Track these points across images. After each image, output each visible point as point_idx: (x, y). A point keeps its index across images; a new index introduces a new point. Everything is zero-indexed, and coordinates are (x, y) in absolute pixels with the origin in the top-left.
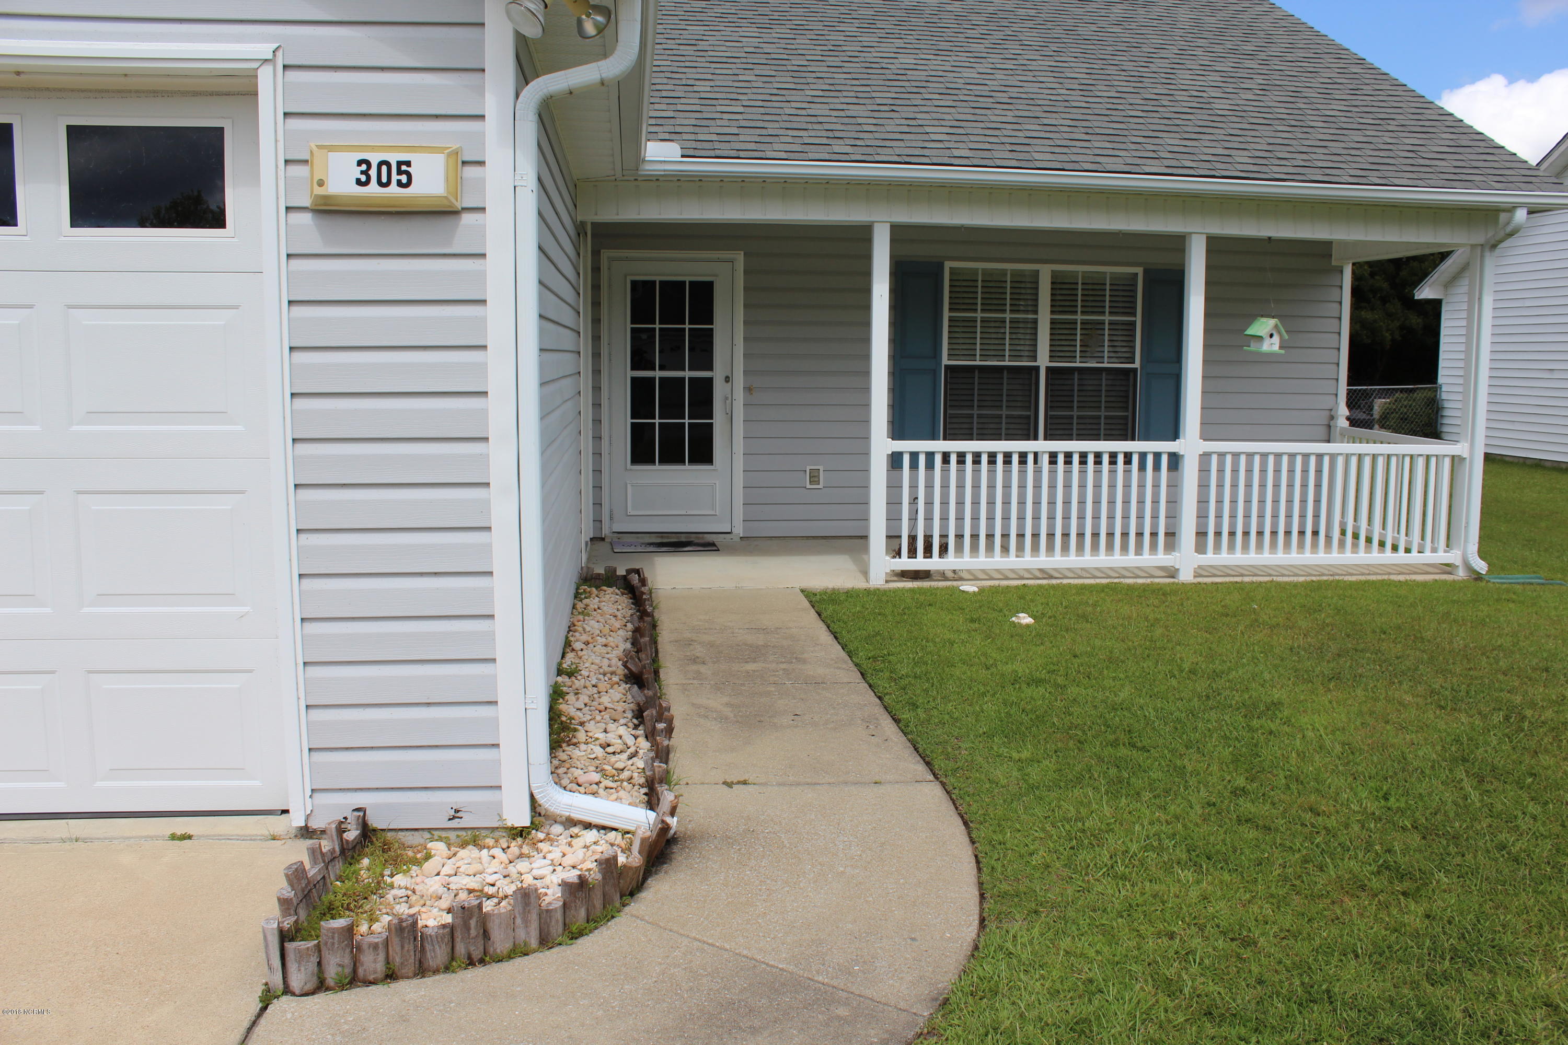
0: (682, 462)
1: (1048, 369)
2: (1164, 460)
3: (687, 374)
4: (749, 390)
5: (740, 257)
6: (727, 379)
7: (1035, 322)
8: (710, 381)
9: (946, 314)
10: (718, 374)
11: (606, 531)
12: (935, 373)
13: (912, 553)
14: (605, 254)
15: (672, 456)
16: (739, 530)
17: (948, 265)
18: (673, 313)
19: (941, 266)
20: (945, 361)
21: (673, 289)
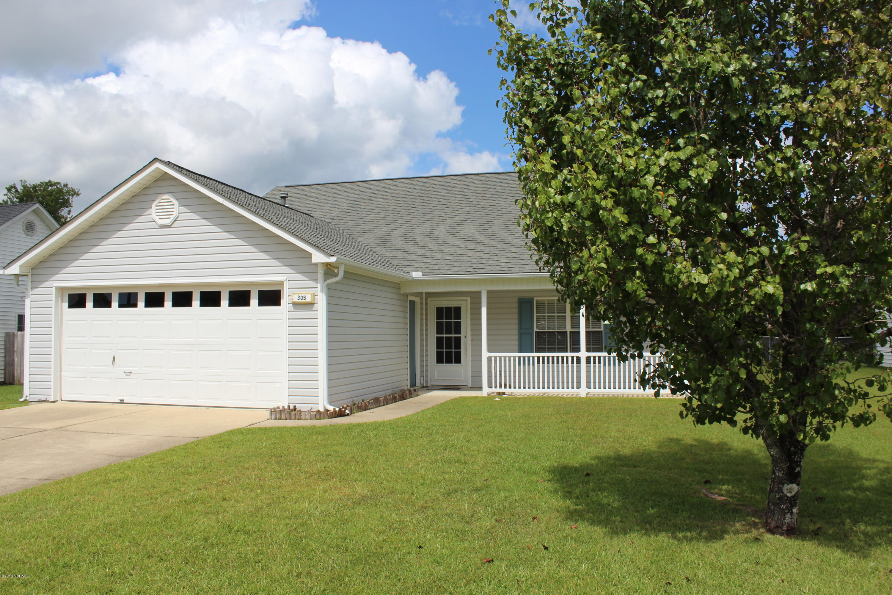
0: (451, 363)
1: (570, 332)
2: (575, 359)
3: (453, 335)
4: (472, 340)
5: (469, 299)
6: (465, 337)
7: (565, 316)
8: (460, 338)
9: (535, 315)
10: (462, 336)
11: (429, 385)
12: (531, 334)
13: (496, 387)
14: (429, 299)
15: (449, 361)
16: (470, 385)
17: (535, 299)
18: (448, 317)
19: (533, 299)
20: (536, 330)
21: (449, 309)
